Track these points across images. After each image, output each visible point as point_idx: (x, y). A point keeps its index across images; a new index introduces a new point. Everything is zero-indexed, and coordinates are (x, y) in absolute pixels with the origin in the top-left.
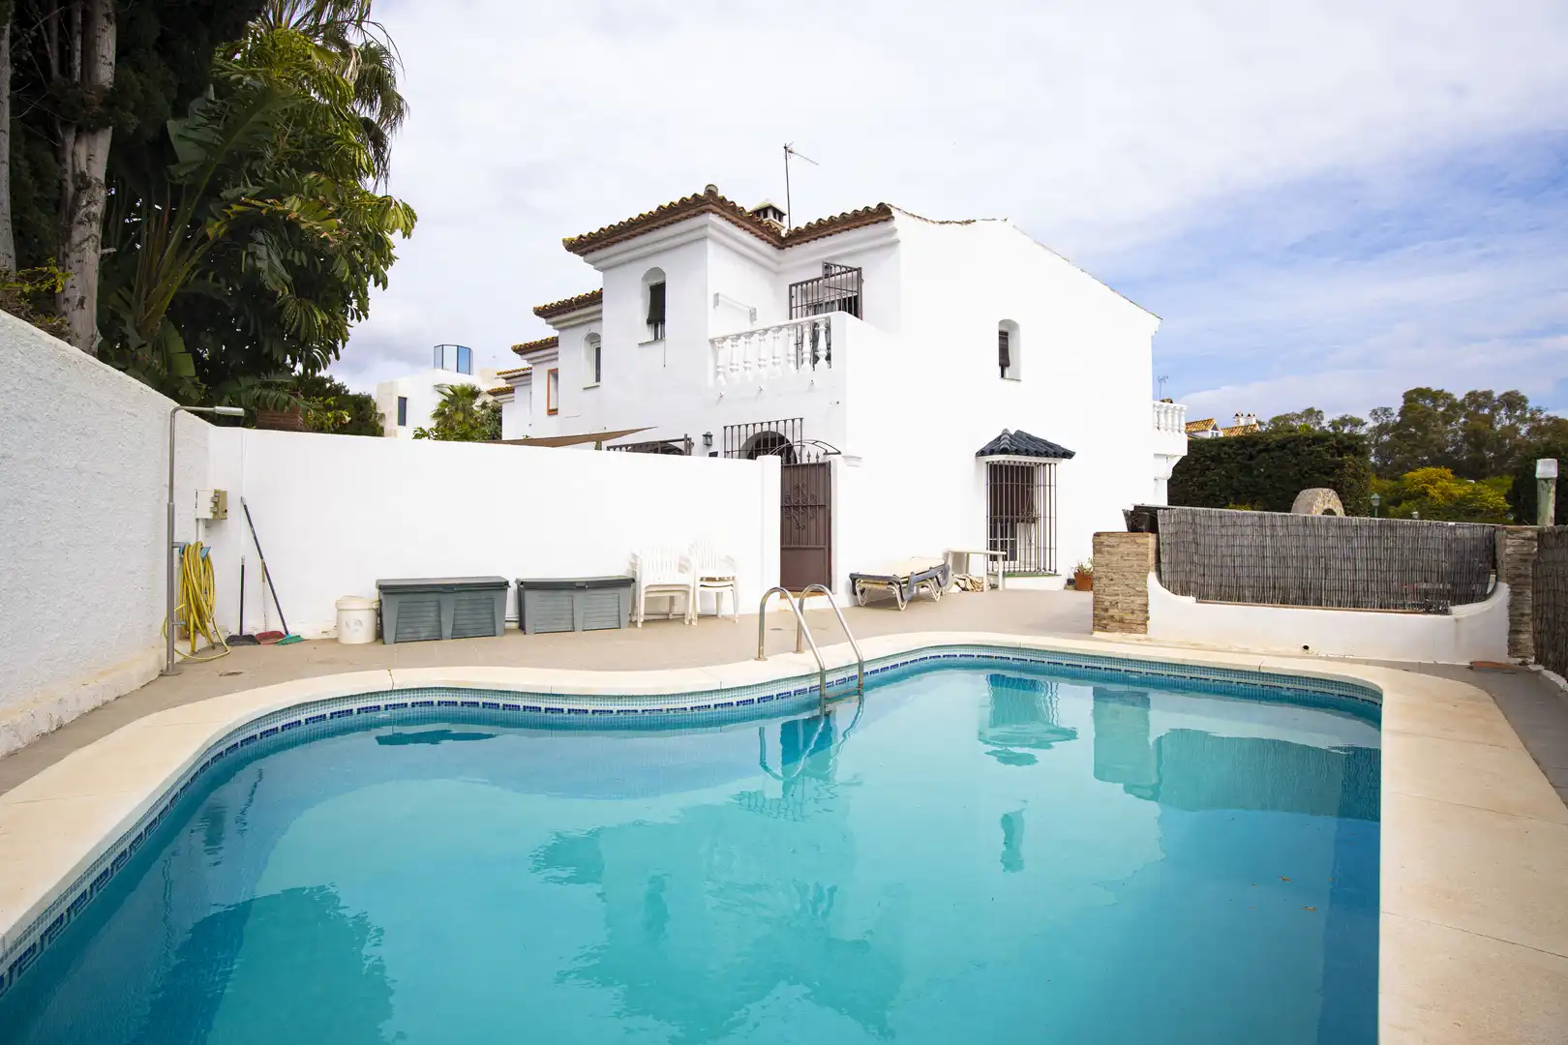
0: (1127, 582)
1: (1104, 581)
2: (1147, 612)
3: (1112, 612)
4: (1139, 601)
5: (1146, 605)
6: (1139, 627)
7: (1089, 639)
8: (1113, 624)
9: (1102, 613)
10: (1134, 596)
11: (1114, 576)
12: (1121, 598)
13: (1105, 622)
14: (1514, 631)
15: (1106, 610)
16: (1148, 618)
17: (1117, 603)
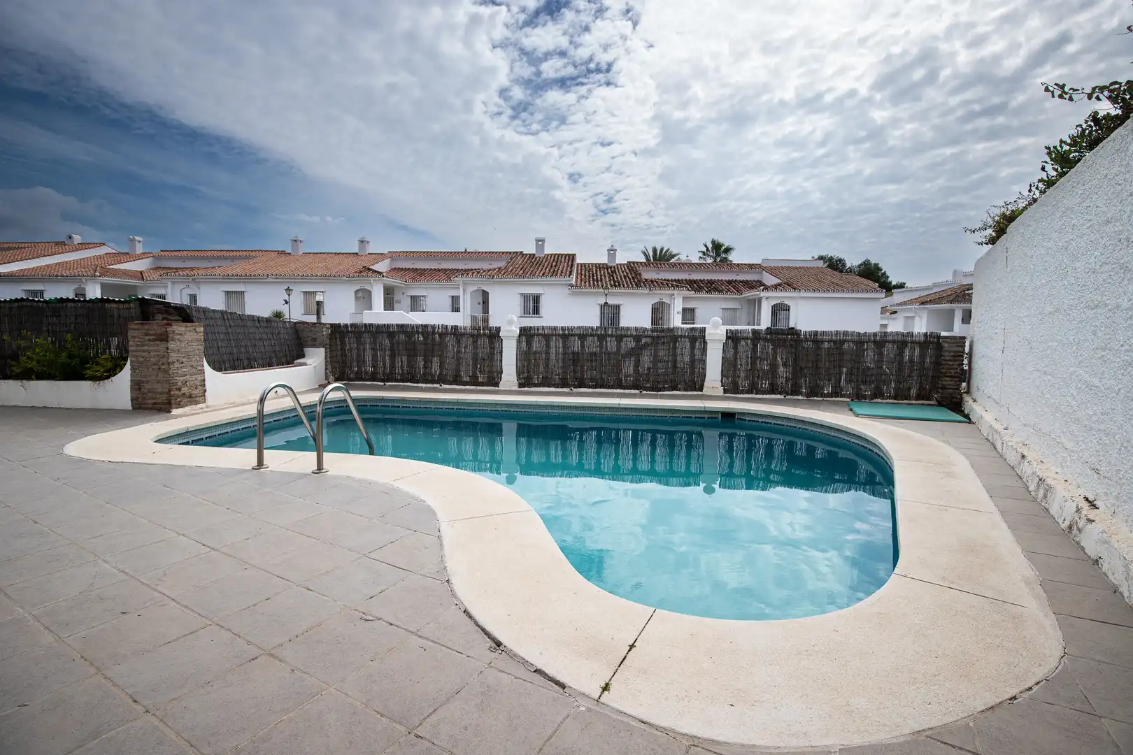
0: (192, 363)
1: (177, 365)
2: (204, 385)
3: (185, 390)
4: (199, 378)
5: (204, 380)
6: (201, 399)
7: (168, 419)
8: (185, 400)
9: (177, 392)
10: (196, 374)
11: (184, 360)
12: (188, 377)
13: (179, 400)
14: (326, 365)
15: (179, 389)
16: (205, 391)
17: (186, 382)
